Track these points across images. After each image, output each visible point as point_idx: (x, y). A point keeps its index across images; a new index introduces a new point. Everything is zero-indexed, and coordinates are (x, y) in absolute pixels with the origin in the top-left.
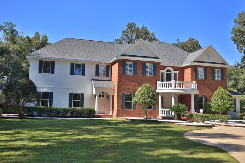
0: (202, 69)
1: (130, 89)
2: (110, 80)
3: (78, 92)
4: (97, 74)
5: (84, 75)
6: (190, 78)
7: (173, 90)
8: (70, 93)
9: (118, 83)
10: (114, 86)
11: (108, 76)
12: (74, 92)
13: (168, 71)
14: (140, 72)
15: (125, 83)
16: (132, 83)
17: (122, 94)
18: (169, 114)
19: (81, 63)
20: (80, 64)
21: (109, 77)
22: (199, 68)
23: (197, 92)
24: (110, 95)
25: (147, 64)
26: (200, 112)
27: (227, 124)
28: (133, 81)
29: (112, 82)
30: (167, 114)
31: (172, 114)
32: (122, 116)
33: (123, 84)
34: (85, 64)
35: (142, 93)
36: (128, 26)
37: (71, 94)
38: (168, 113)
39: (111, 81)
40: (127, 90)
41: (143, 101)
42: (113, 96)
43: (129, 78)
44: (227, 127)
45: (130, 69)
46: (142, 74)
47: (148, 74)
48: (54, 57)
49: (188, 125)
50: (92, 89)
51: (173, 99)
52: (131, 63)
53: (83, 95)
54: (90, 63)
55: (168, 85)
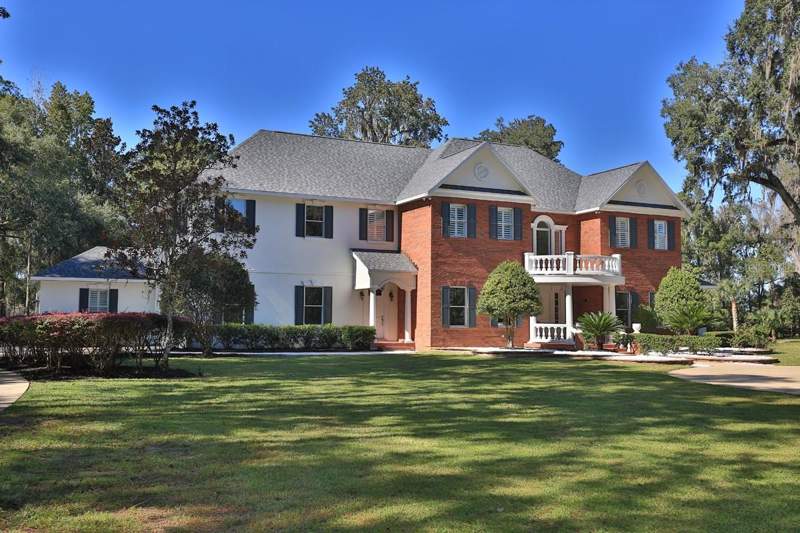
0: (627, 221)
1: (460, 274)
2: (396, 249)
3: (317, 284)
4: (363, 235)
5: (331, 237)
6: (599, 243)
7: (571, 276)
8: (297, 287)
9: (432, 259)
10: (416, 266)
11: (390, 238)
12: (307, 284)
13: (542, 224)
14: (482, 229)
15: (450, 260)
16: (465, 260)
17: (444, 288)
18: (559, 336)
19: (323, 205)
20: (320, 208)
21: (392, 240)
22: (619, 220)
23: (621, 281)
24: (404, 292)
25: (500, 209)
26: (633, 331)
27: (711, 357)
28: (467, 254)
29: (402, 254)
30: (552, 336)
31: (567, 338)
32: (443, 346)
33: (445, 263)
34: (332, 207)
35: (504, 286)
36: (360, 77)
37: (299, 290)
38: (555, 334)
39: (399, 251)
40: (453, 277)
41: (512, 305)
42: (414, 293)
43: (456, 246)
44: (713, 363)
45: (458, 223)
46: (487, 235)
47: (503, 237)
48: (254, 188)
49: (641, 362)
50: (350, 274)
51: (569, 299)
52: (460, 206)
53: (329, 290)
54: (347, 203)
55: (544, 265)
